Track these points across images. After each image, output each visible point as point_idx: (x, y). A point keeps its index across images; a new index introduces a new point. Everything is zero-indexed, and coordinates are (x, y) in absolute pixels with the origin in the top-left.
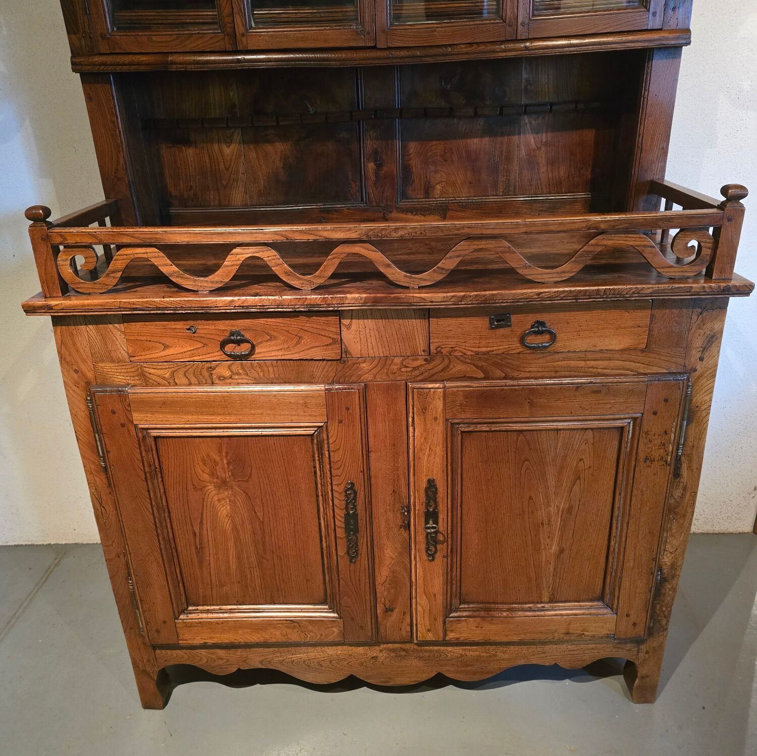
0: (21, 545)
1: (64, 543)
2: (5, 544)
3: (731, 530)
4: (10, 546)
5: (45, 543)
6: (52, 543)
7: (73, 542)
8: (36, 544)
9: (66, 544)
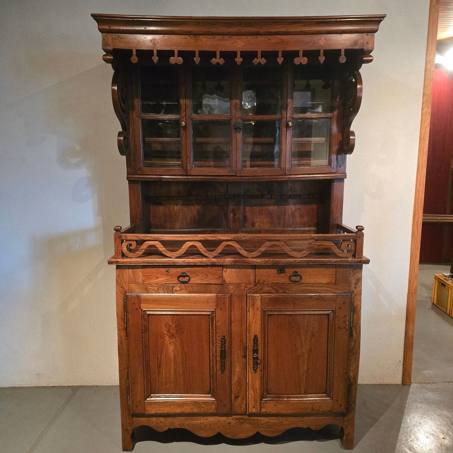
0: (55, 386)
1: (76, 385)
2: (47, 386)
3: (392, 383)
4: (49, 386)
5: (67, 385)
6: (70, 385)
7: (81, 385)
8: (62, 386)
9: (77, 386)
